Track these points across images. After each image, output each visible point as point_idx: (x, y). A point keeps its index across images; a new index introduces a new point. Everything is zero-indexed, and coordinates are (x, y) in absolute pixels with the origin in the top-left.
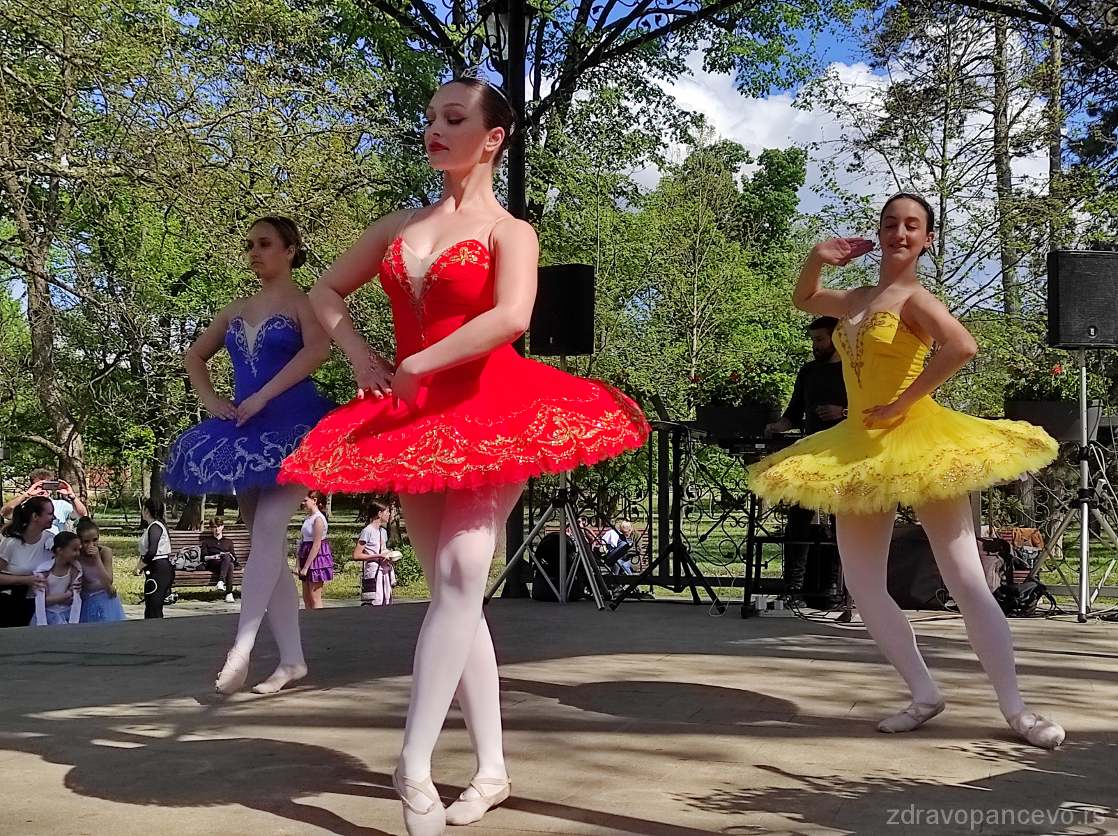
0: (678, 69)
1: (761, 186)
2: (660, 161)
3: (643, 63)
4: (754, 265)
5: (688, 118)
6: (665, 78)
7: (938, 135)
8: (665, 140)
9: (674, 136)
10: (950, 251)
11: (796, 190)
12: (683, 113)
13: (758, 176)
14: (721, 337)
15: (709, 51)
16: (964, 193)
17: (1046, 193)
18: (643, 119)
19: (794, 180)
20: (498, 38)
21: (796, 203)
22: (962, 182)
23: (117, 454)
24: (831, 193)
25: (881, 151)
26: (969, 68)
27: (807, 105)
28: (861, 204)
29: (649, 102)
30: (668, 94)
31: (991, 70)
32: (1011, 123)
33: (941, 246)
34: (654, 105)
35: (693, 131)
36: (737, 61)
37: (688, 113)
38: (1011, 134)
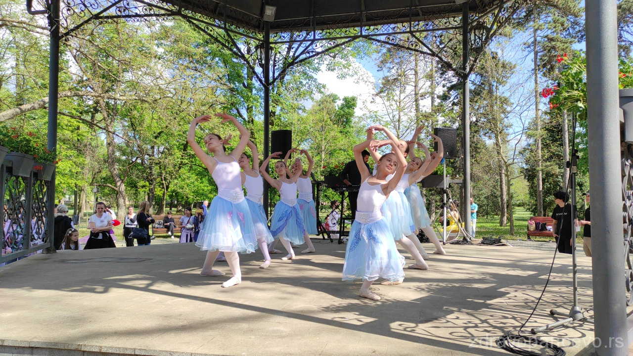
0: (318, 70)
1: (343, 107)
2: (312, 99)
3: (307, 68)
4: (341, 132)
5: (321, 86)
6: (314, 73)
7: (398, 92)
8: (314, 92)
9: (317, 91)
11: (354, 109)
12: (319, 84)
13: (343, 104)
14: (331, 154)
15: (328, 65)
16: (406, 110)
17: (430, 111)
18: (307, 85)
19: (353, 106)
20: (261, 56)
21: (354, 113)
22: (406, 107)
23: (136, 190)
24: (365, 110)
25: (381, 97)
26: (407, 72)
27: (358, 82)
28: (375, 113)
29: (309, 80)
30: (315, 78)
31: (414, 73)
32: (420, 89)
33: (399, 127)
35: (322, 90)
36: (337, 68)
37: (321, 84)
38: (420, 92)
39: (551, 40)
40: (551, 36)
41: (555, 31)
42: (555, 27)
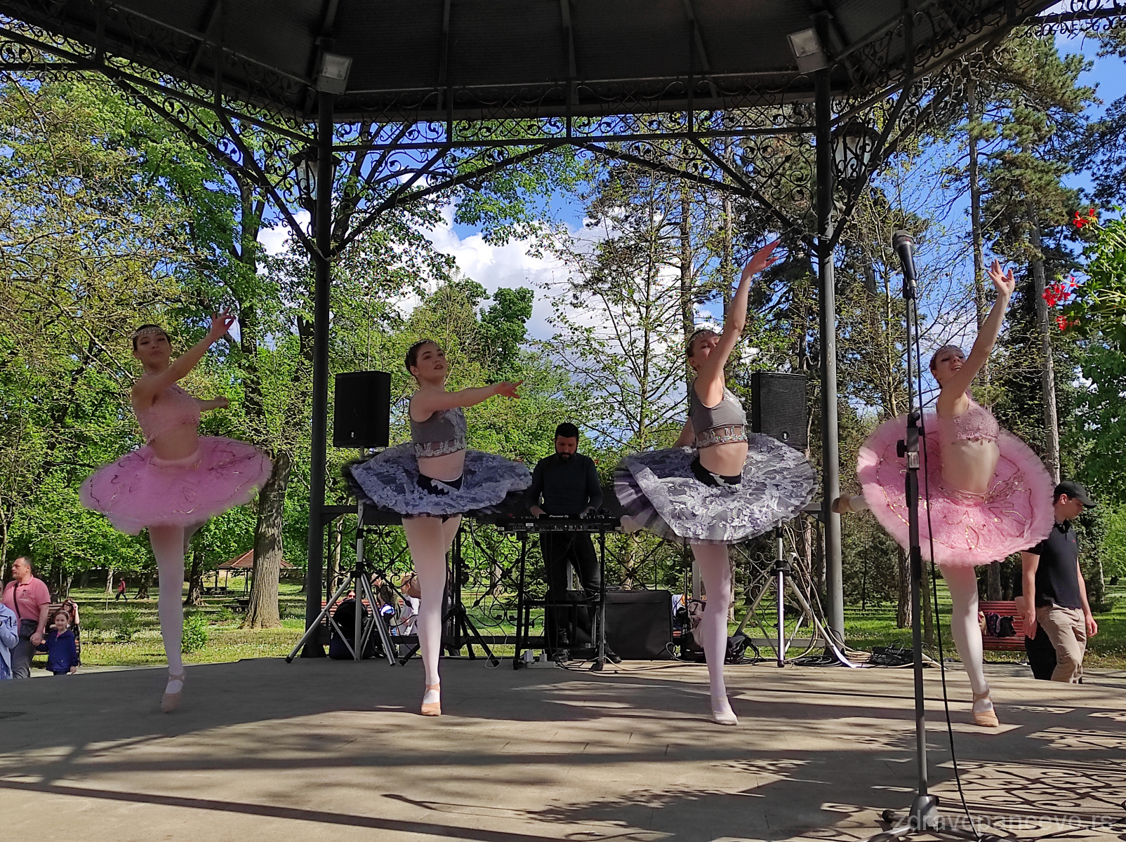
0: (435, 219)
1: (495, 317)
5: (443, 259)
6: (425, 226)
8: (423, 275)
9: (431, 274)
10: (651, 374)
11: (524, 322)
12: (439, 254)
13: (493, 309)
15: (460, 206)
16: (663, 328)
18: (405, 258)
19: (522, 314)
21: (524, 333)
22: (662, 319)
24: (562, 324)
25: (597, 293)
27: (538, 254)
28: (585, 334)
29: (411, 244)
30: (426, 238)
33: (646, 370)
34: (414, 247)
35: (445, 269)
36: (483, 215)
37: (442, 256)
38: (696, 283)
39: (1011, 164)
40: (1009, 155)
41: (1021, 142)
42: (1019, 134)
